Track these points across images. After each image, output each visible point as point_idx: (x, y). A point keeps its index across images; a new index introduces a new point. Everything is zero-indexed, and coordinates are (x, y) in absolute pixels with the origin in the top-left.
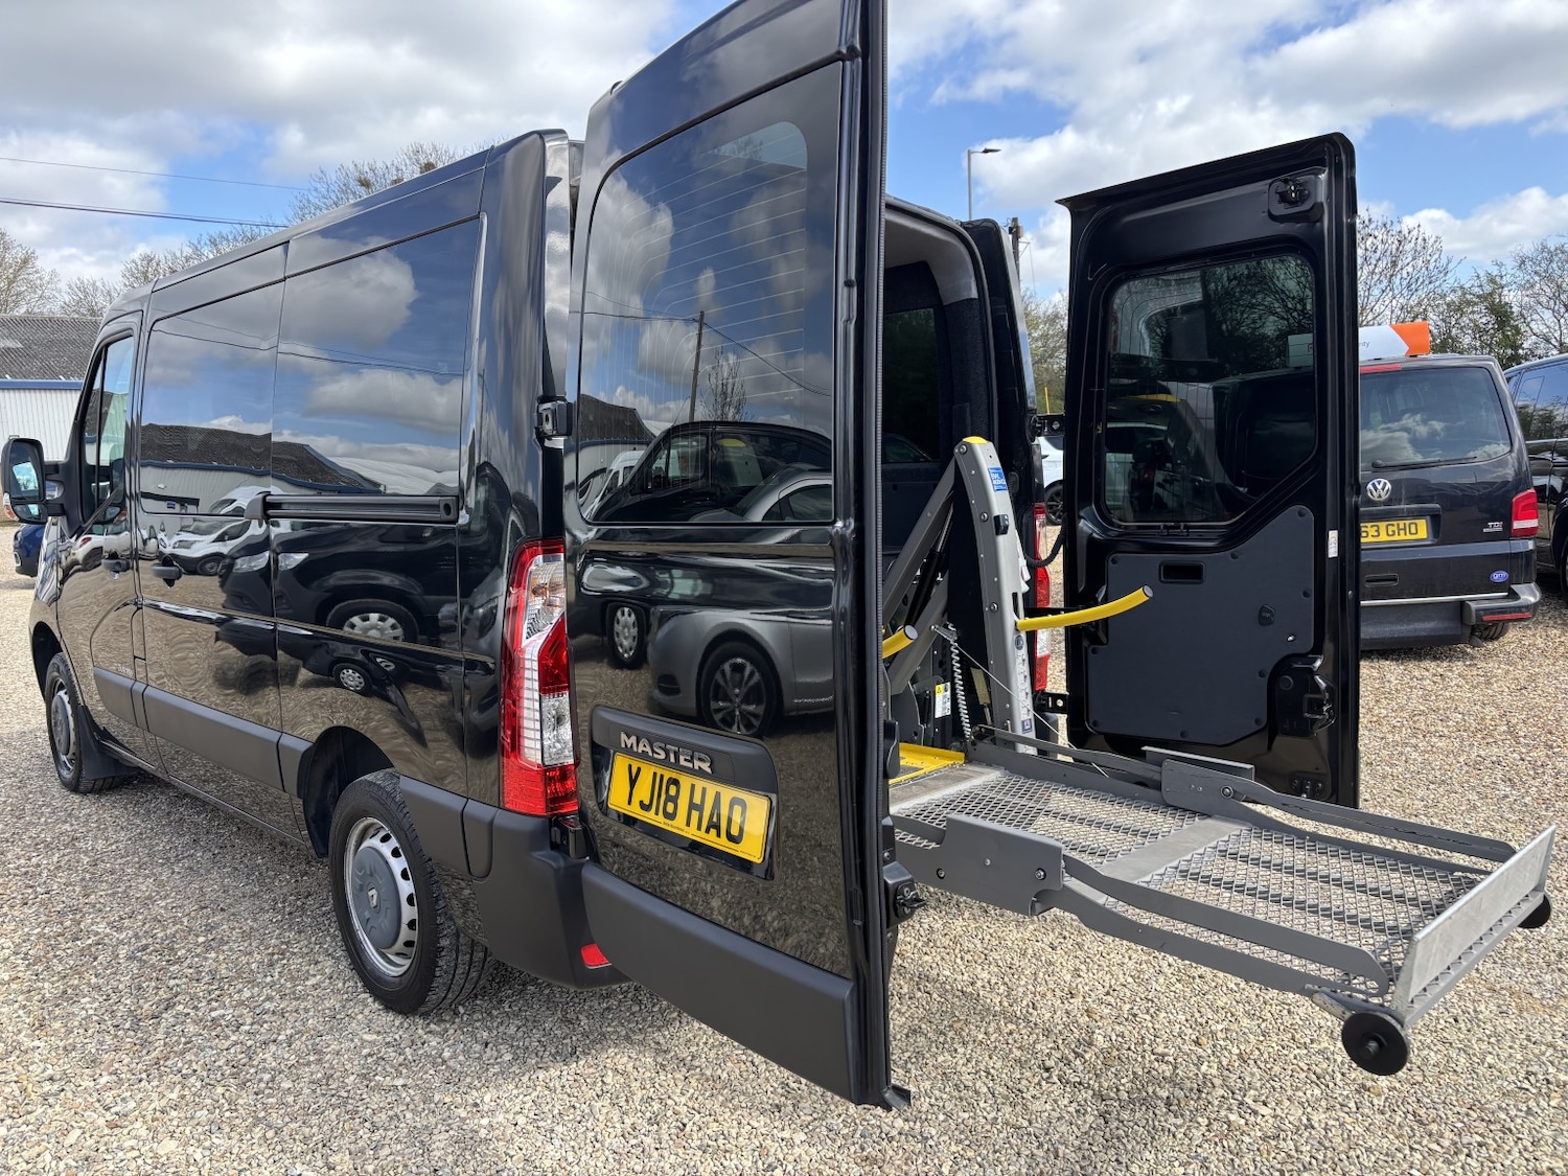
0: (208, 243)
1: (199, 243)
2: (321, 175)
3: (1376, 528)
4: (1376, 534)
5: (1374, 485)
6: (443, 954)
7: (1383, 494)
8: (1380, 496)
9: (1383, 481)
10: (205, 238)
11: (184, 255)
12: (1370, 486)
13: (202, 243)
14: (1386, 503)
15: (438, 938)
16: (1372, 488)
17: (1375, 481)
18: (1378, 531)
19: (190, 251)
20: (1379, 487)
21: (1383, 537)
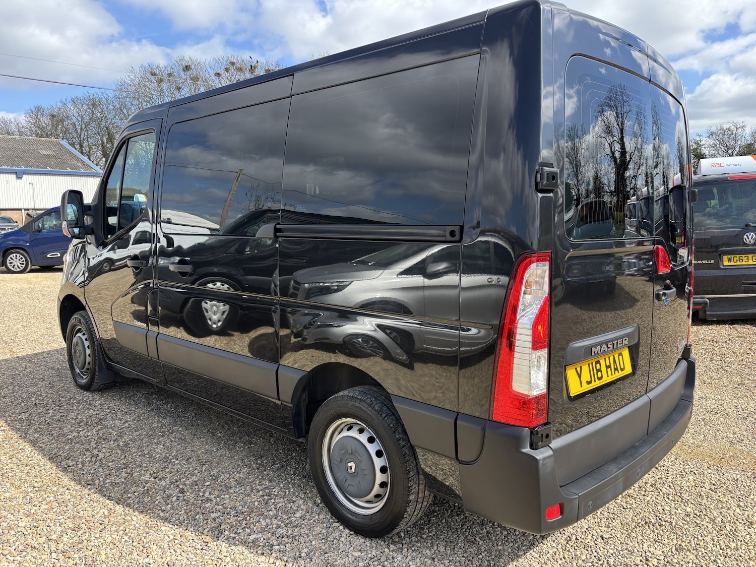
0: (71, 101)
1: (66, 101)
2: (131, 69)
3: (747, 258)
4: (747, 261)
5: (747, 236)
6: (410, 504)
7: (752, 241)
8: (750, 242)
9: (752, 233)
10: (69, 99)
11: (58, 106)
12: (745, 236)
13: (68, 101)
14: (753, 245)
15: (409, 495)
16: (746, 237)
17: (748, 234)
18: (748, 259)
19: (61, 105)
20: (750, 237)
21: (751, 262)
